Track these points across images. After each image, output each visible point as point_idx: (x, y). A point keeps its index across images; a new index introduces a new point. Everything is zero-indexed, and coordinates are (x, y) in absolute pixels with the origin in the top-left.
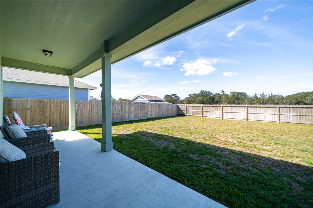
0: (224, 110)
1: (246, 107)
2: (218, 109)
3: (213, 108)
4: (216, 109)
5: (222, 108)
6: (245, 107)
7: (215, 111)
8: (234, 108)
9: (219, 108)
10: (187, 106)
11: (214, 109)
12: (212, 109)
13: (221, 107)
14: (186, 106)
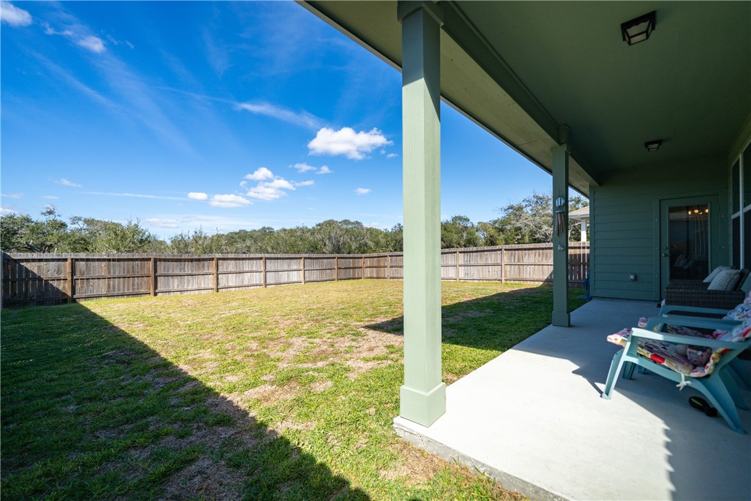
0: (220, 268)
1: (264, 259)
2: (203, 266)
3: (190, 263)
4: (199, 268)
5: (214, 262)
6: (261, 259)
7: (194, 272)
8: (241, 262)
9: (206, 263)
10: (77, 260)
11: (192, 266)
12: (186, 267)
13: (213, 259)
14: (74, 261)
